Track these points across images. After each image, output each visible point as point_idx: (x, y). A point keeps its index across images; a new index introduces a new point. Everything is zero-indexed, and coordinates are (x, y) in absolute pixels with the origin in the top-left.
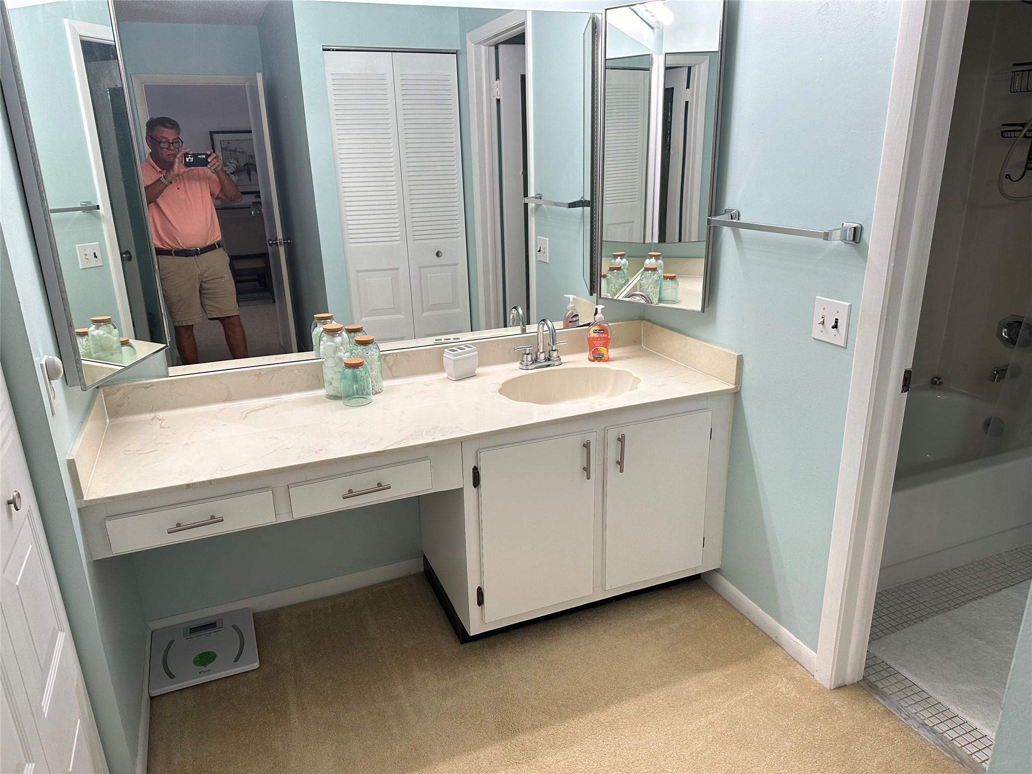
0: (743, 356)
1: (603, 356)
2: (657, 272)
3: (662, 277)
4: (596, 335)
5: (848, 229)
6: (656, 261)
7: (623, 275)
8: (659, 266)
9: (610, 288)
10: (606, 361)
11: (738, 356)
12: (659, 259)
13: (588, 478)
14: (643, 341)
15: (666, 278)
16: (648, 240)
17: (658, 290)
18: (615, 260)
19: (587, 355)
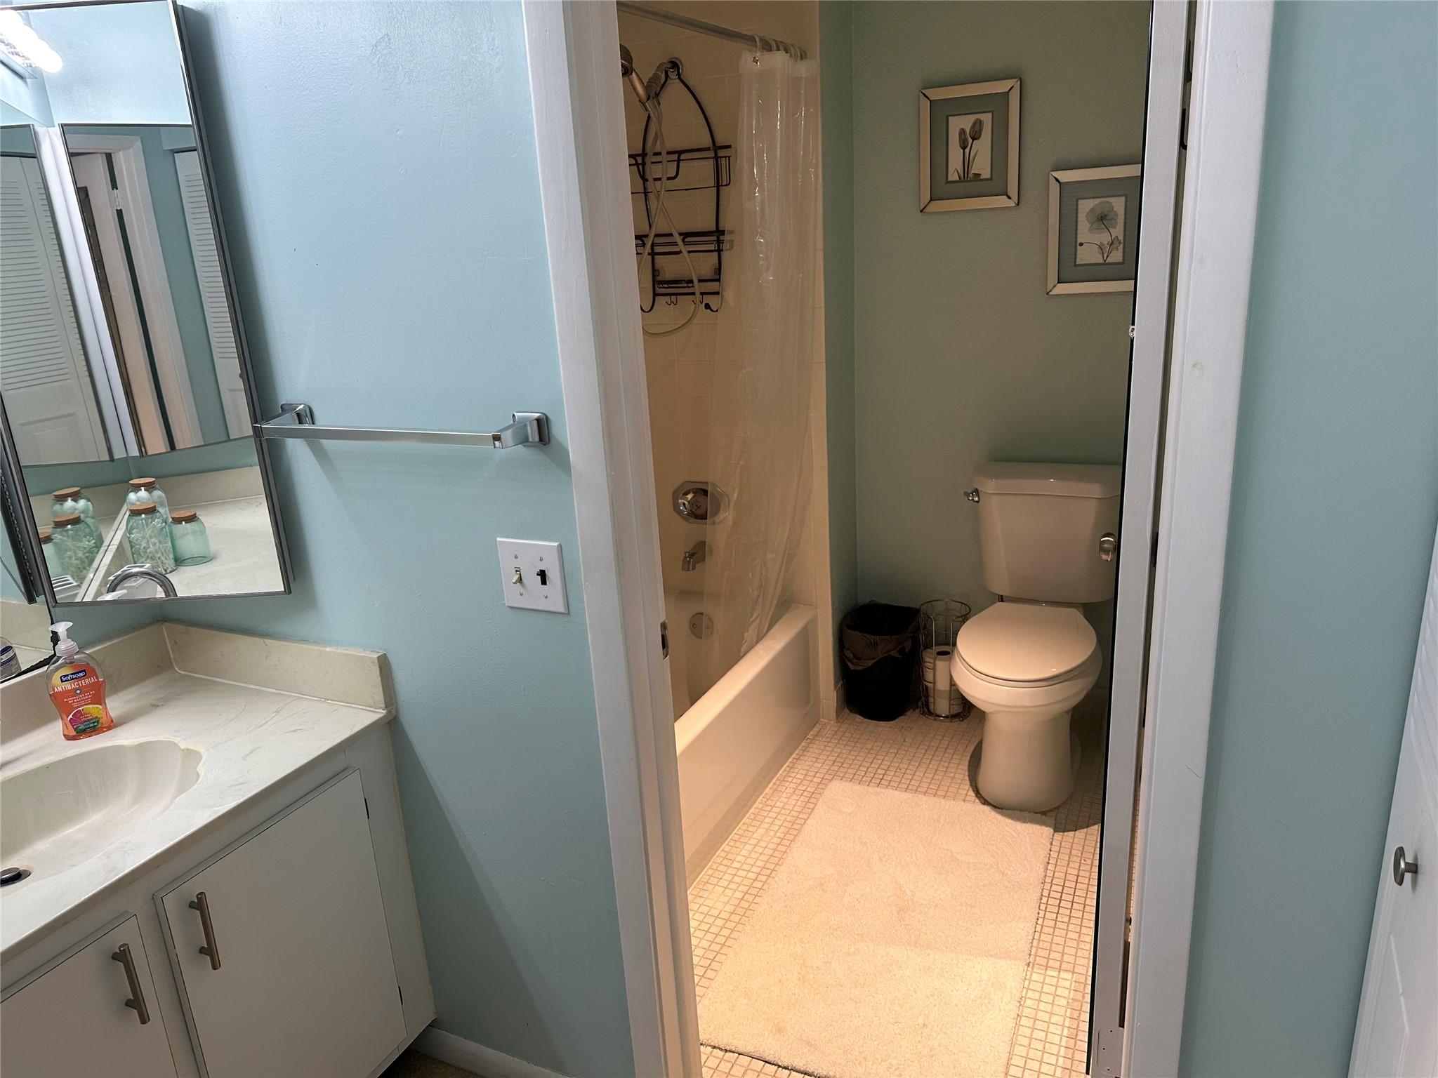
0: (388, 656)
1: (98, 722)
2: (158, 514)
3: (171, 520)
4: (68, 686)
5: (528, 423)
6: (150, 493)
7: (87, 530)
8: (158, 501)
9: (67, 560)
10: (109, 728)
11: (378, 657)
12: (154, 489)
13: (144, 1020)
14: (175, 659)
15: (178, 521)
16: (119, 453)
17: (169, 544)
18: (62, 504)
19: (57, 728)
